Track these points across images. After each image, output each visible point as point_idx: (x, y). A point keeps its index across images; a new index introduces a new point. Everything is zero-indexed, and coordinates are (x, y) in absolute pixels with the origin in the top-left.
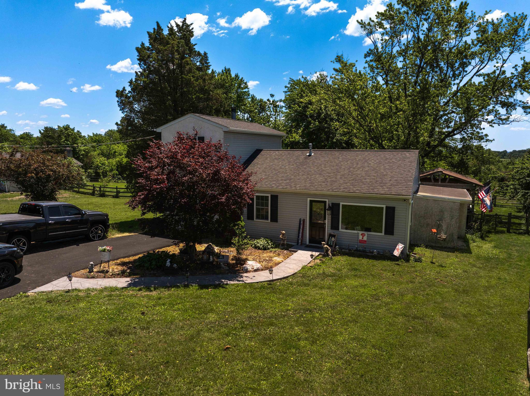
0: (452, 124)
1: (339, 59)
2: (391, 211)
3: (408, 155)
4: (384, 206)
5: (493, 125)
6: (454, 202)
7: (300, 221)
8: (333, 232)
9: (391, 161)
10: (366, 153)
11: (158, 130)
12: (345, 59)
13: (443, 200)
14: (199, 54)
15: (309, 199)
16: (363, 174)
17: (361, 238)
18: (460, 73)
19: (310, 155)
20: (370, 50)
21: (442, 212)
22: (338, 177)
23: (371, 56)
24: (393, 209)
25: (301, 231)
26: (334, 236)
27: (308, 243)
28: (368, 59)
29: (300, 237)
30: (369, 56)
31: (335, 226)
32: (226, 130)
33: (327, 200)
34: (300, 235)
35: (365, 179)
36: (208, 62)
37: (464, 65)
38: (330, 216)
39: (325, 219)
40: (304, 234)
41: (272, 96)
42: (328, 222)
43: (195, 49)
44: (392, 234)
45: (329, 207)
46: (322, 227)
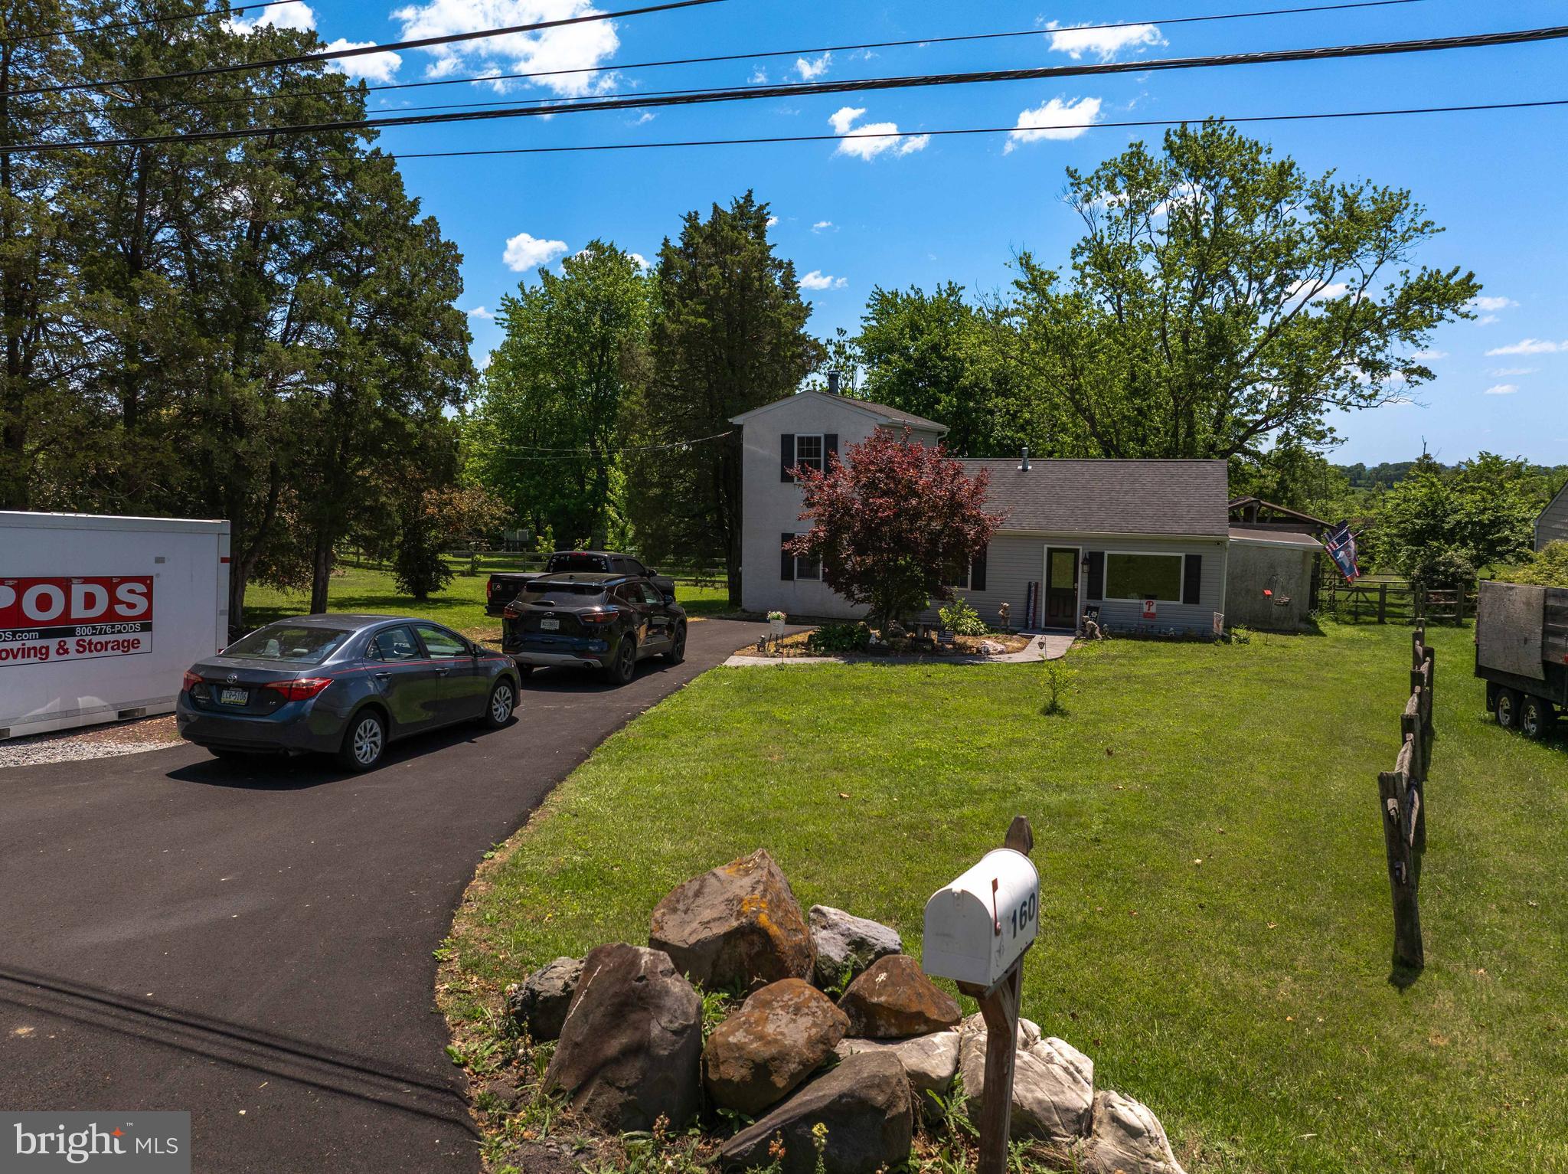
0: (1263, 406)
1: (1025, 262)
2: (1194, 563)
3: (1209, 468)
4: (1183, 555)
5: (1348, 407)
6: (1292, 549)
7: (1030, 588)
8: (1093, 603)
9: (1181, 480)
11: (737, 420)
12: (1034, 262)
13: (1276, 548)
14: (780, 265)
15: (1046, 546)
17: (1145, 609)
18: (1277, 298)
19: (1025, 470)
20: (1084, 239)
21: (1272, 566)
22: (1095, 508)
23: (1087, 253)
24: (1198, 558)
25: (1032, 604)
26: (1096, 609)
27: (1043, 626)
28: (1080, 260)
29: (1031, 614)
30: (1082, 254)
31: (1094, 592)
32: (883, 421)
33: (1081, 548)
34: (1031, 610)
35: (1144, 510)
36: (795, 279)
37: (1283, 281)
38: (1086, 575)
39: (1076, 580)
40: (1038, 609)
41: (841, 332)
42: (1081, 586)
43: (773, 254)
44: (1198, 603)
45: (1085, 559)
46: (1070, 595)
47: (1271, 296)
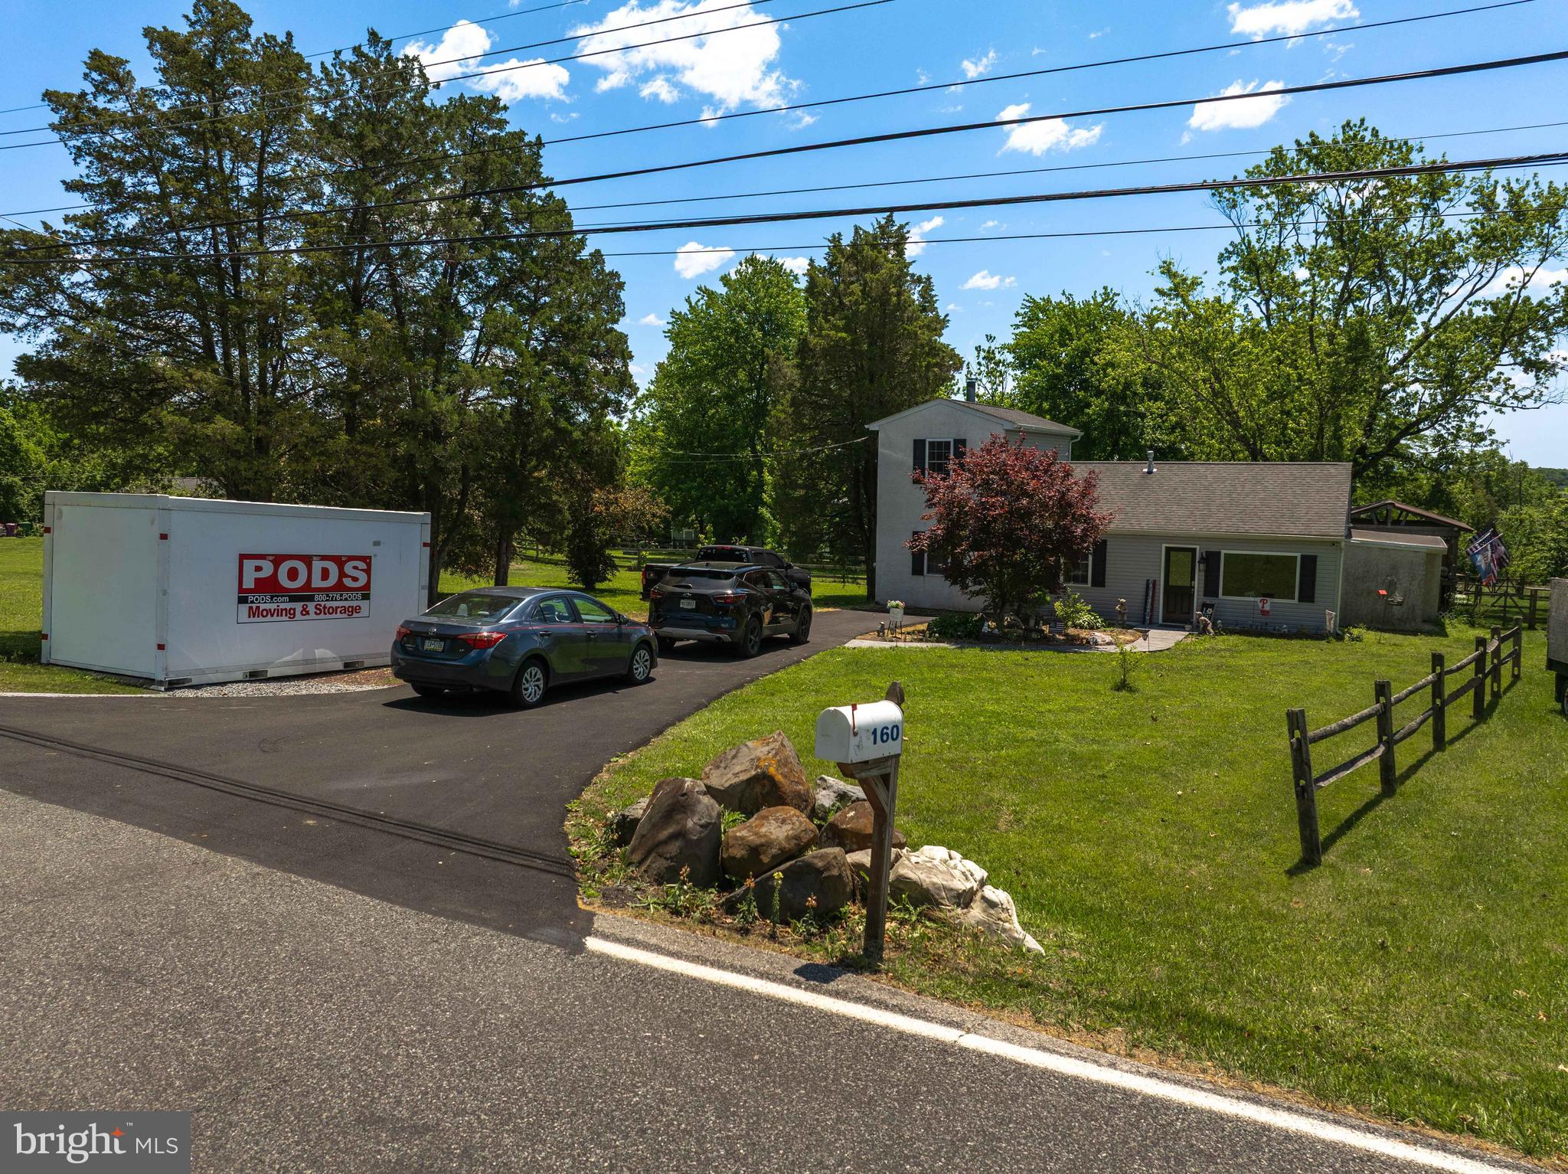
0: (1415, 409)
1: (1167, 270)
2: (1309, 563)
3: (1333, 471)
4: (1298, 555)
5: (1502, 409)
6: (1415, 551)
7: (1148, 584)
8: (1209, 600)
9: (1304, 482)
10: (1257, 468)
11: (873, 427)
13: (1397, 549)
14: (919, 280)
15: (1164, 546)
16: (1257, 503)
17: (1260, 606)
18: (1433, 298)
19: (1150, 472)
20: (1232, 244)
21: (1393, 568)
22: (1214, 509)
23: (1234, 257)
24: (1314, 559)
25: (1150, 600)
26: (1212, 606)
27: (1160, 621)
28: (1228, 264)
29: (1148, 610)
30: (1229, 258)
31: (1210, 589)
32: (1009, 427)
33: (1198, 547)
34: (1149, 607)
35: (1263, 512)
36: (933, 293)
37: (1440, 281)
38: (1203, 574)
39: (1193, 578)
40: (1156, 606)
42: (1198, 584)
43: (911, 270)
44: (1313, 602)
45: (1202, 558)
46: (1188, 592)
47: (1425, 297)
